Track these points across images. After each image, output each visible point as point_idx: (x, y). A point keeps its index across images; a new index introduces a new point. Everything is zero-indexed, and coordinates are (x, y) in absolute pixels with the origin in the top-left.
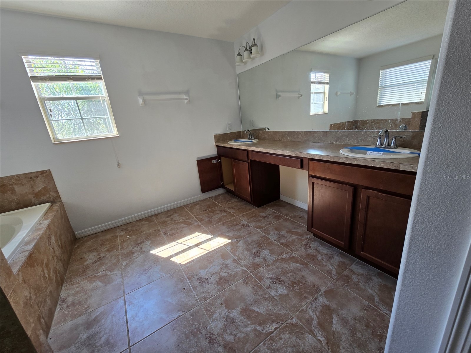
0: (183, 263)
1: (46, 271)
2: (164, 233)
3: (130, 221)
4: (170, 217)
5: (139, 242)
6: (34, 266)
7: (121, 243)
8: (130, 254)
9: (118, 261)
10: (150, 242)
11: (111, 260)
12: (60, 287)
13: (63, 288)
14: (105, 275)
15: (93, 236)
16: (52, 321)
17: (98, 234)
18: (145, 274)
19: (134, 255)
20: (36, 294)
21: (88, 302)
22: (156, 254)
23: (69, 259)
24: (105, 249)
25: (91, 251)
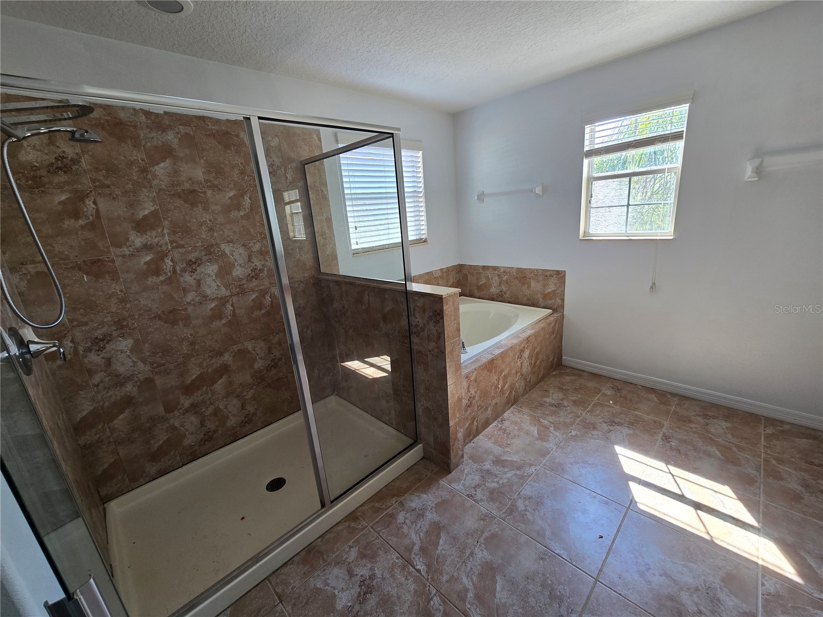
0: (640, 506)
1: (501, 382)
2: (666, 436)
3: (634, 382)
4: (706, 416)
5: (617, 420)
6: (491, 372)
7: (596, 405)
8: (590, 426)
9: (572, 424)
10: (630, 432)
11: (567, 417)
12: (510, 405)
13: (512, 408)
14: (547, 428)
15: (577, 372)
16: (485, 429)
17: (585, 373)
18: (581, 466)
19: (593, 433)
20: (481, 397)
21: (513, 441)
22: (619, 456)
23: (537, 384)
24: (573, 398)
25: (560, 389)
